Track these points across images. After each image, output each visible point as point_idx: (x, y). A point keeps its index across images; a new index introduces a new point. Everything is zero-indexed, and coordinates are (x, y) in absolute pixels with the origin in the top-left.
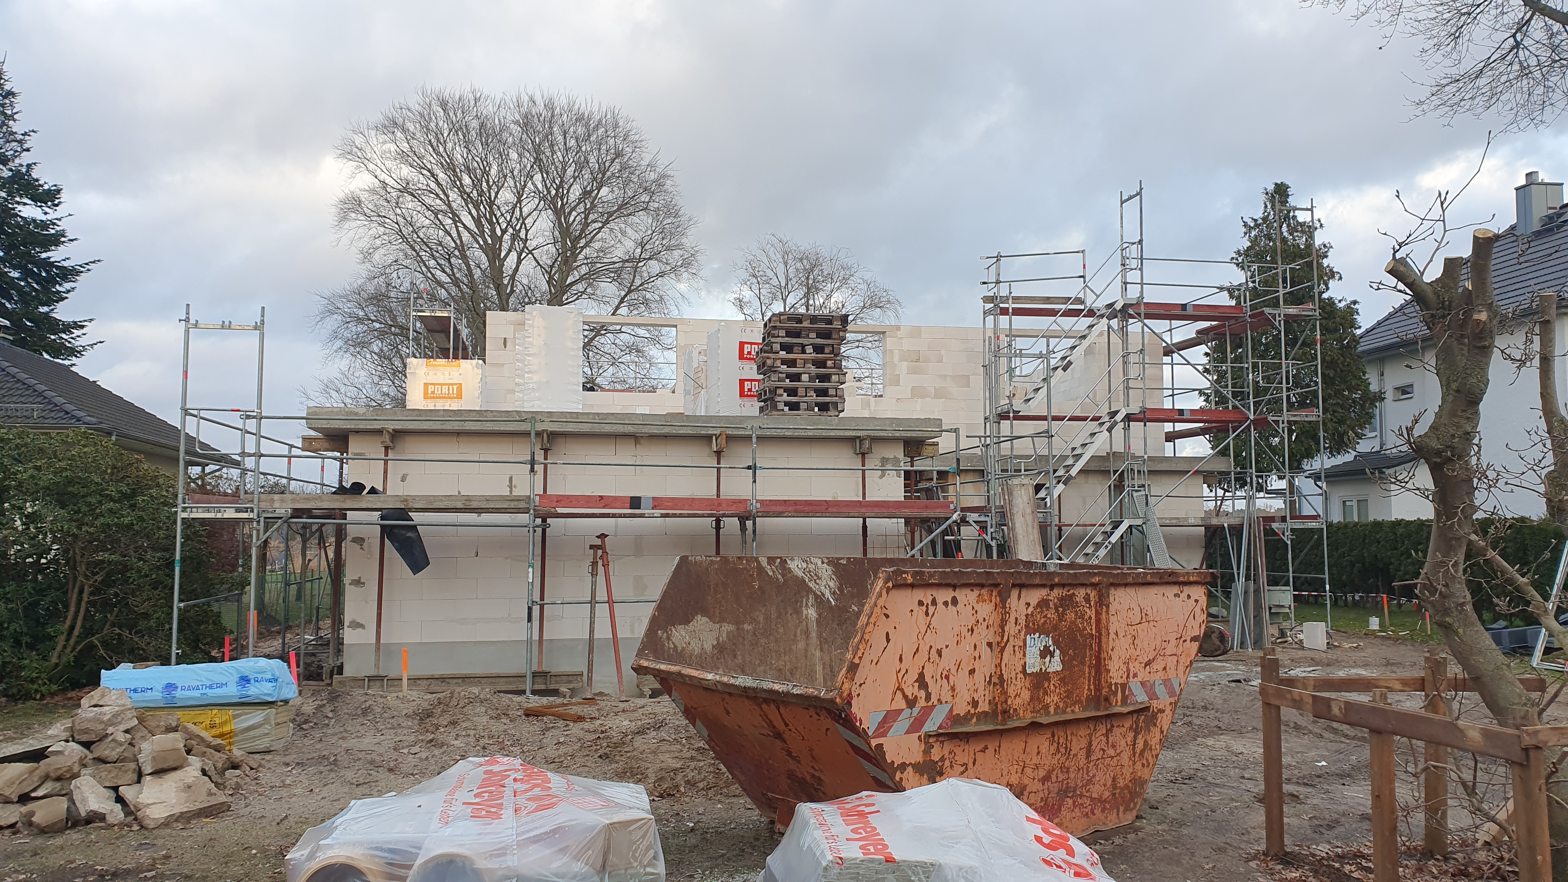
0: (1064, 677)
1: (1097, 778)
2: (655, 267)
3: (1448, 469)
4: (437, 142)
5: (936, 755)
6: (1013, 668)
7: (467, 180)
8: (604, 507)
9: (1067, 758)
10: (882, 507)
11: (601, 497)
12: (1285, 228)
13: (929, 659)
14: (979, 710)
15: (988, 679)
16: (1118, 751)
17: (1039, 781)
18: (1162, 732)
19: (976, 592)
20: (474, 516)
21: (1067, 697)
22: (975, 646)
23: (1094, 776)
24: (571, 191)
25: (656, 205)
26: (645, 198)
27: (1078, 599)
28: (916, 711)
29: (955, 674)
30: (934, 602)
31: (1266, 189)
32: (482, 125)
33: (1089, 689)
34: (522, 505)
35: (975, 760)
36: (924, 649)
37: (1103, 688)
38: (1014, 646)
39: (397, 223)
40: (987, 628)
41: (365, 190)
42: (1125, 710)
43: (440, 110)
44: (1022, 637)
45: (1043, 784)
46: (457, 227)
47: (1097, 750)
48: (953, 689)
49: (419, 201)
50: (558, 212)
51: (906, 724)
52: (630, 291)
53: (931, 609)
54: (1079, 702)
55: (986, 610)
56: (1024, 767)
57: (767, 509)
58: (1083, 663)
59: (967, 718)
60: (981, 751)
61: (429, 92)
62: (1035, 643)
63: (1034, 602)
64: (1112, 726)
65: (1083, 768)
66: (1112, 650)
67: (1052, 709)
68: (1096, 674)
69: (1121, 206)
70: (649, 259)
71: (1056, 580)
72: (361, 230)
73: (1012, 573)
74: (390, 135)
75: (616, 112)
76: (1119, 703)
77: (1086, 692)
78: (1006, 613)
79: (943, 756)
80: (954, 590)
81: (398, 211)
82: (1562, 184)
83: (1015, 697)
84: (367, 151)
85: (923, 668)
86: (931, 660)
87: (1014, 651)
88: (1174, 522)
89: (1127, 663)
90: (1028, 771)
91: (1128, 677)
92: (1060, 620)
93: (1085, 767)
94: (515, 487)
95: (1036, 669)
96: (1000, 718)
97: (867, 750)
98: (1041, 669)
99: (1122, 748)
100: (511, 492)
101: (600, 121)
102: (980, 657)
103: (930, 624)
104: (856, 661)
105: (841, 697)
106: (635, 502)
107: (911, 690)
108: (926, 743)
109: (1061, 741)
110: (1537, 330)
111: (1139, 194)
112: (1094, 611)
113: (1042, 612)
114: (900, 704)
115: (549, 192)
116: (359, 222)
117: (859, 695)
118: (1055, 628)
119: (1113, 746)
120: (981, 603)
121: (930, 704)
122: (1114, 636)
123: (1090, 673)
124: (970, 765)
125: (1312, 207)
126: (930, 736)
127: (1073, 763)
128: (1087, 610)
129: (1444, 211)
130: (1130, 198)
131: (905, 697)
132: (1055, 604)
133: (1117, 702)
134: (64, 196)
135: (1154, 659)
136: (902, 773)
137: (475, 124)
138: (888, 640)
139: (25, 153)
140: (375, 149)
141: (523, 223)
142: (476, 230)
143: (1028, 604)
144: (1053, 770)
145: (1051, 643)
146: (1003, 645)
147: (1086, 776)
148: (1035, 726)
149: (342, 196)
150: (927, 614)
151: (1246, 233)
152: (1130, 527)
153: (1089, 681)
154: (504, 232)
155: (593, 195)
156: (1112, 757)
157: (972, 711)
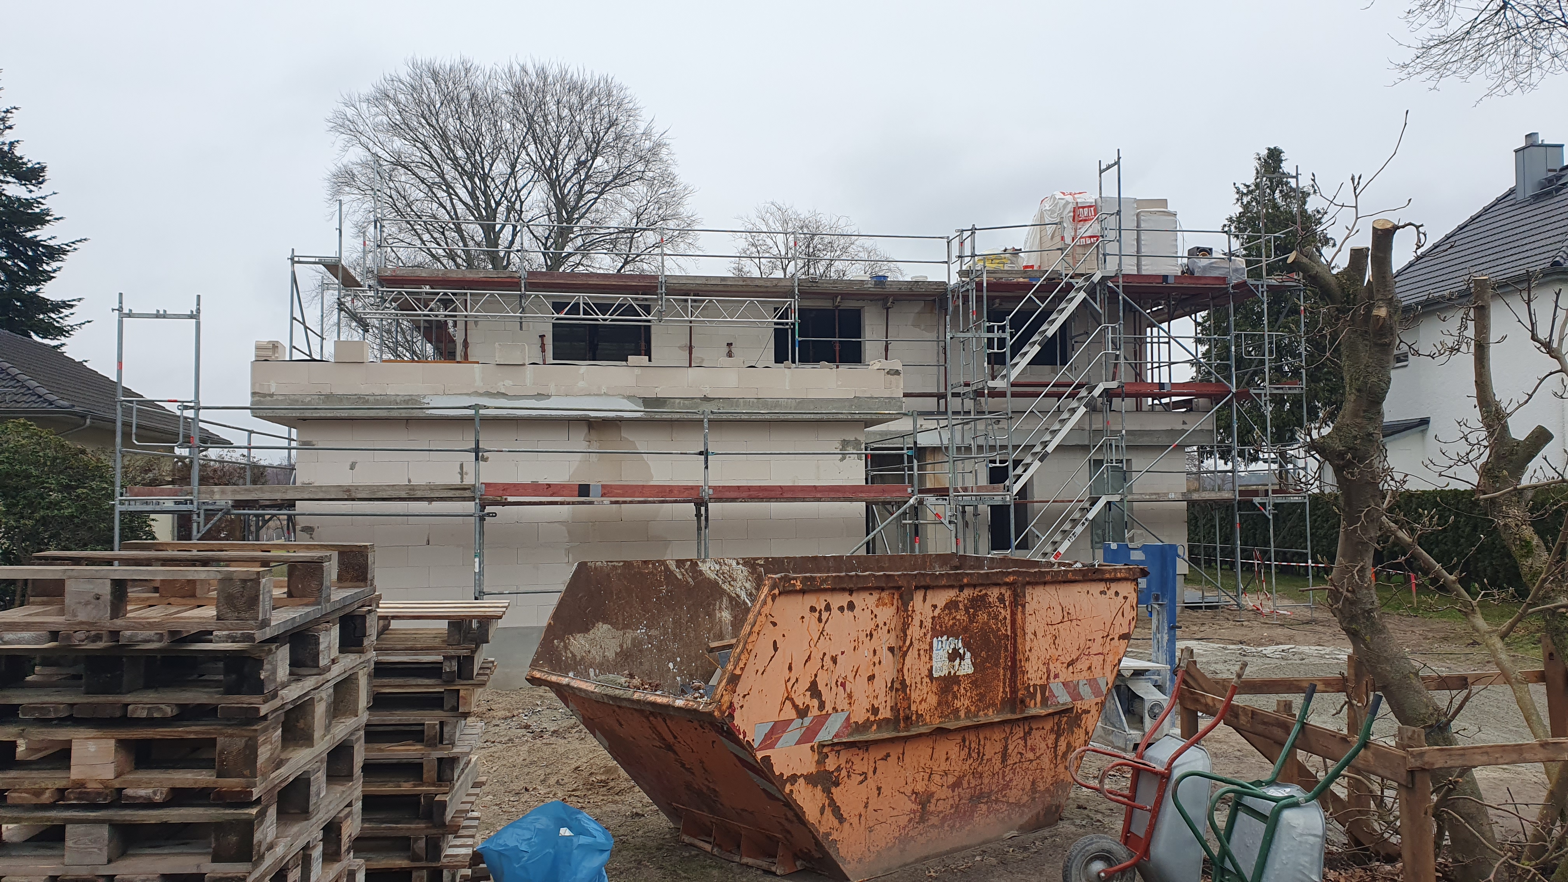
0: (976, 680)
1: (1015, 783)
2: (651, 238)
3: (1348, 473)
4: (428, 114)
5: (831, 764)
6: (918, 672)
7: (460, 153)
8: (551, 496)
9: (980, 764)
10: (838, 491)
11: (549, 485)
12: (1277, 194)
13: (823, 666)
14: (880, 716)
15: (889, 685)
16: (1038, 755)
17: (948, 787)
18: (1087, 733)
19: (876, 596)
20: (425, 504)
21: (979, 700)
22: (875, 651)
23: (1011, 780)
24: (567, 160)
25: (651, 174)
26: (640, 167)
27: (991, 600)
28: (807, 721)
29: (852, 681)
30: (828, 608)
31: (1258, 154)
32: (473, 96)
33: (1004, 692)
34: (467, 494)
35: (875, 768)
36: (817, 656)
37: (1019, 690)
38: (919, 650)
39: (391, 197)
40: (889, 632)
41: (358, 164)
42: (1043, 712)
43: (432, 82)
44: (928, 640)
45: (953, 791)
46: (451, 199)
47: (1014, 754)
48: (850, 696)
49: (414, 174)
50: (552, 184)
51: (797, 735)
52: (626, 263)
53: (825, 615)
54: (994, 705)
55: (887, 613)
56: (931, 774)
57: (719, 495)
58: (997, 665)
59: (866, 726)
60: (882, 759)
61: (419, 63)
62: (942, 647)
63: (941, 604)
64: (1031, 729)
65: (998, 773)
66: (1030, 650)
67: (962, 714)
68: (1011, 676)
69: (1100, 176)
70: (645, 230)
71: (965, 581)
72: (355, 204)
73: (915, 575)
74: (382, 108)
75: (609, 80)
76: (1038, 705)
77: (1000, 694)
78: (908, 616)
79: (839, 766)
80: (851, 595)
81: (391, 184)
82: (1562, 146)
83: (920, 702)
84: (359, 124)
85: (816, 676)
86: (825, 668)
87: (919, 655)
88: (1154, 497)
89: (1046, 664)
90: (936, 778)
91: (1048, 678)
92: (971, 621)
93: (1001, 772)
94: (466, 474)
95: (945, 672)
96: (902, 724)
97: (753, 762)
98: (950, 673)
99: (1042, 751)
100: (462, 479)
101: (593, 89)
102: (880, 662)
103: (823, 630)
104: (738, 672)
105: (720, 710)
106: (584, 490)
107: (802, 699)
108: (820, 753)
109: (973, 746)
110: (1472, 314)
111: (1117, 163)
112: (1009, 612)
113: (951, 613)
114: (789, 713)
115: (543, 163)
116: (353, 196)
117: (742, 707)
118: (966, 629)
119: (1033, 750)
120: (881, 607)
121: (824, 712)
122: (1033, 637)
123: (1005, 675)
124: (870, 774)
125: (1297, 174)
126: (824, 746)
127: (987, 768)
128: (1002, 611)
129: (1356, 197)
130: (1109, 167)
131: (795, 706)
132: (965, 605)
133: (1035, 704)
134: (48, 174)
135: (1077, 659)
136: (792, 785)
137: (466, 95)
138: (776, 649)
139: (8, 131)
140: (367, 121)
141: (518, 195)
142: (471, 204)
143: (935, 607)
144: (964, 776)
145: (960, 645)
146: (905, 649)
147: (1001, 781)
148: (941, 732)
149: (334, 169)
150: (820, 620)
151: (1238, 200)
152: (1109, 503)
153: (1004, 684)
154: (498, 204)
155: (588, 165)
156: (1031, 761)
157: (872, 718)
